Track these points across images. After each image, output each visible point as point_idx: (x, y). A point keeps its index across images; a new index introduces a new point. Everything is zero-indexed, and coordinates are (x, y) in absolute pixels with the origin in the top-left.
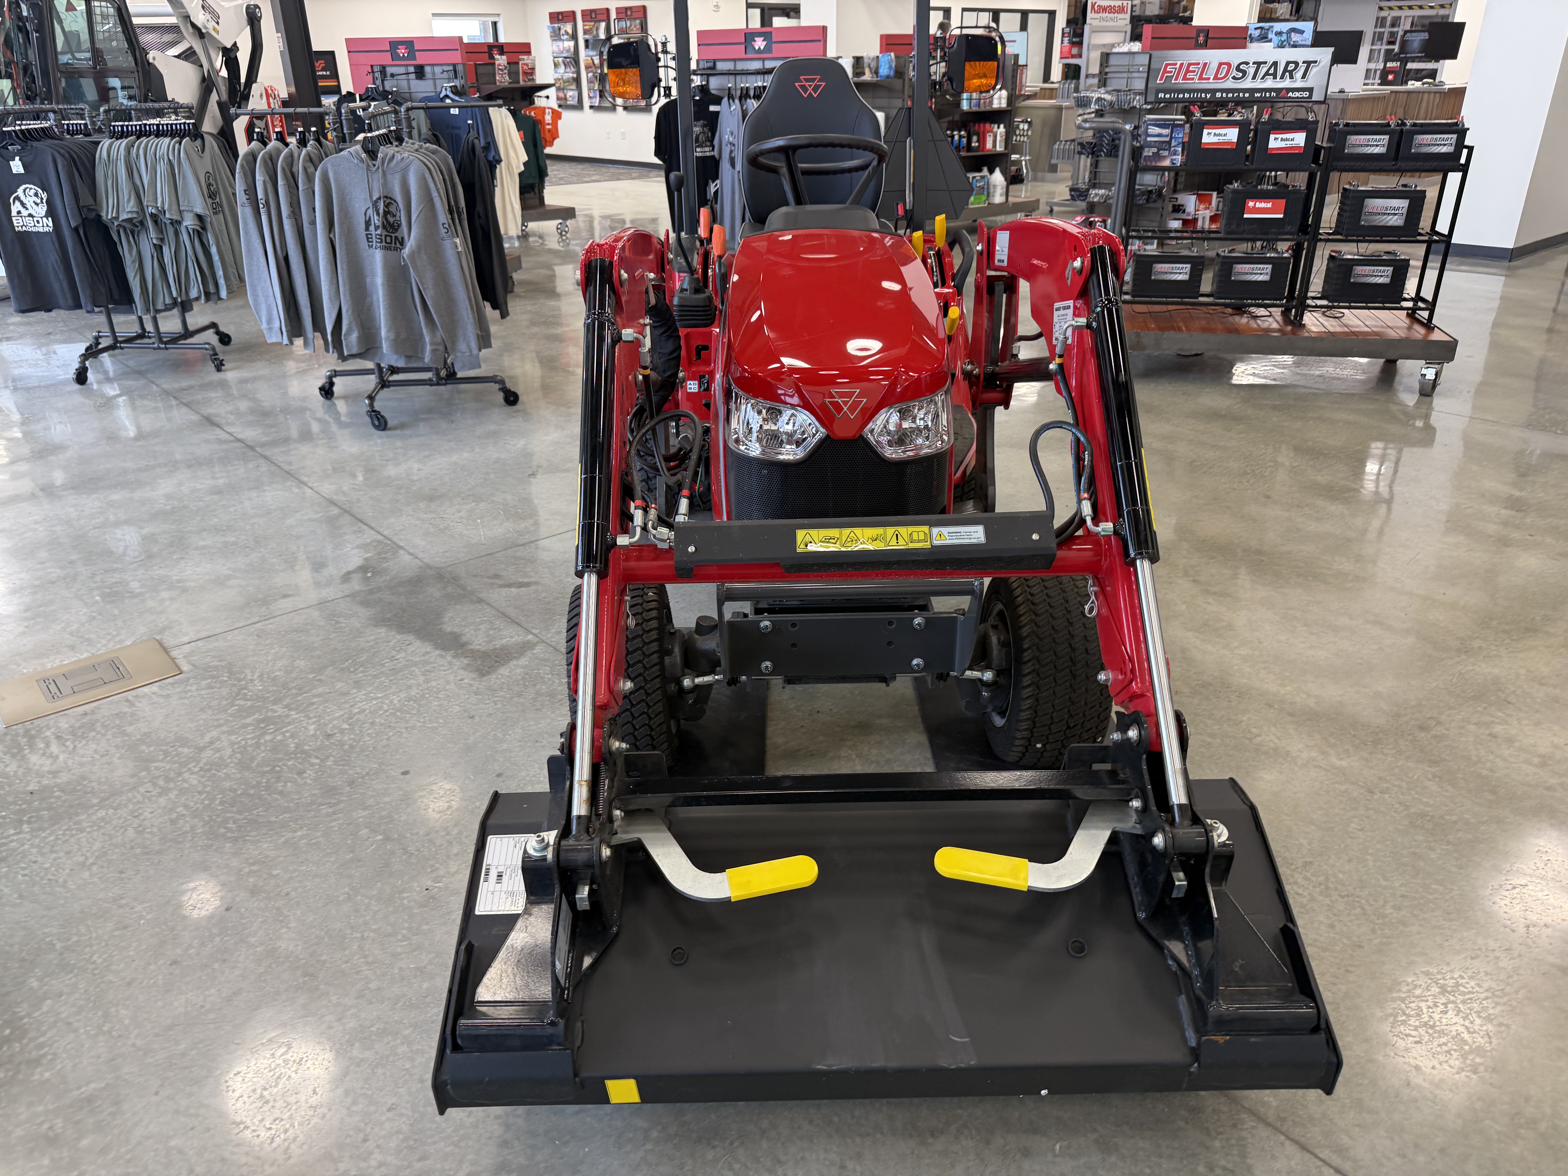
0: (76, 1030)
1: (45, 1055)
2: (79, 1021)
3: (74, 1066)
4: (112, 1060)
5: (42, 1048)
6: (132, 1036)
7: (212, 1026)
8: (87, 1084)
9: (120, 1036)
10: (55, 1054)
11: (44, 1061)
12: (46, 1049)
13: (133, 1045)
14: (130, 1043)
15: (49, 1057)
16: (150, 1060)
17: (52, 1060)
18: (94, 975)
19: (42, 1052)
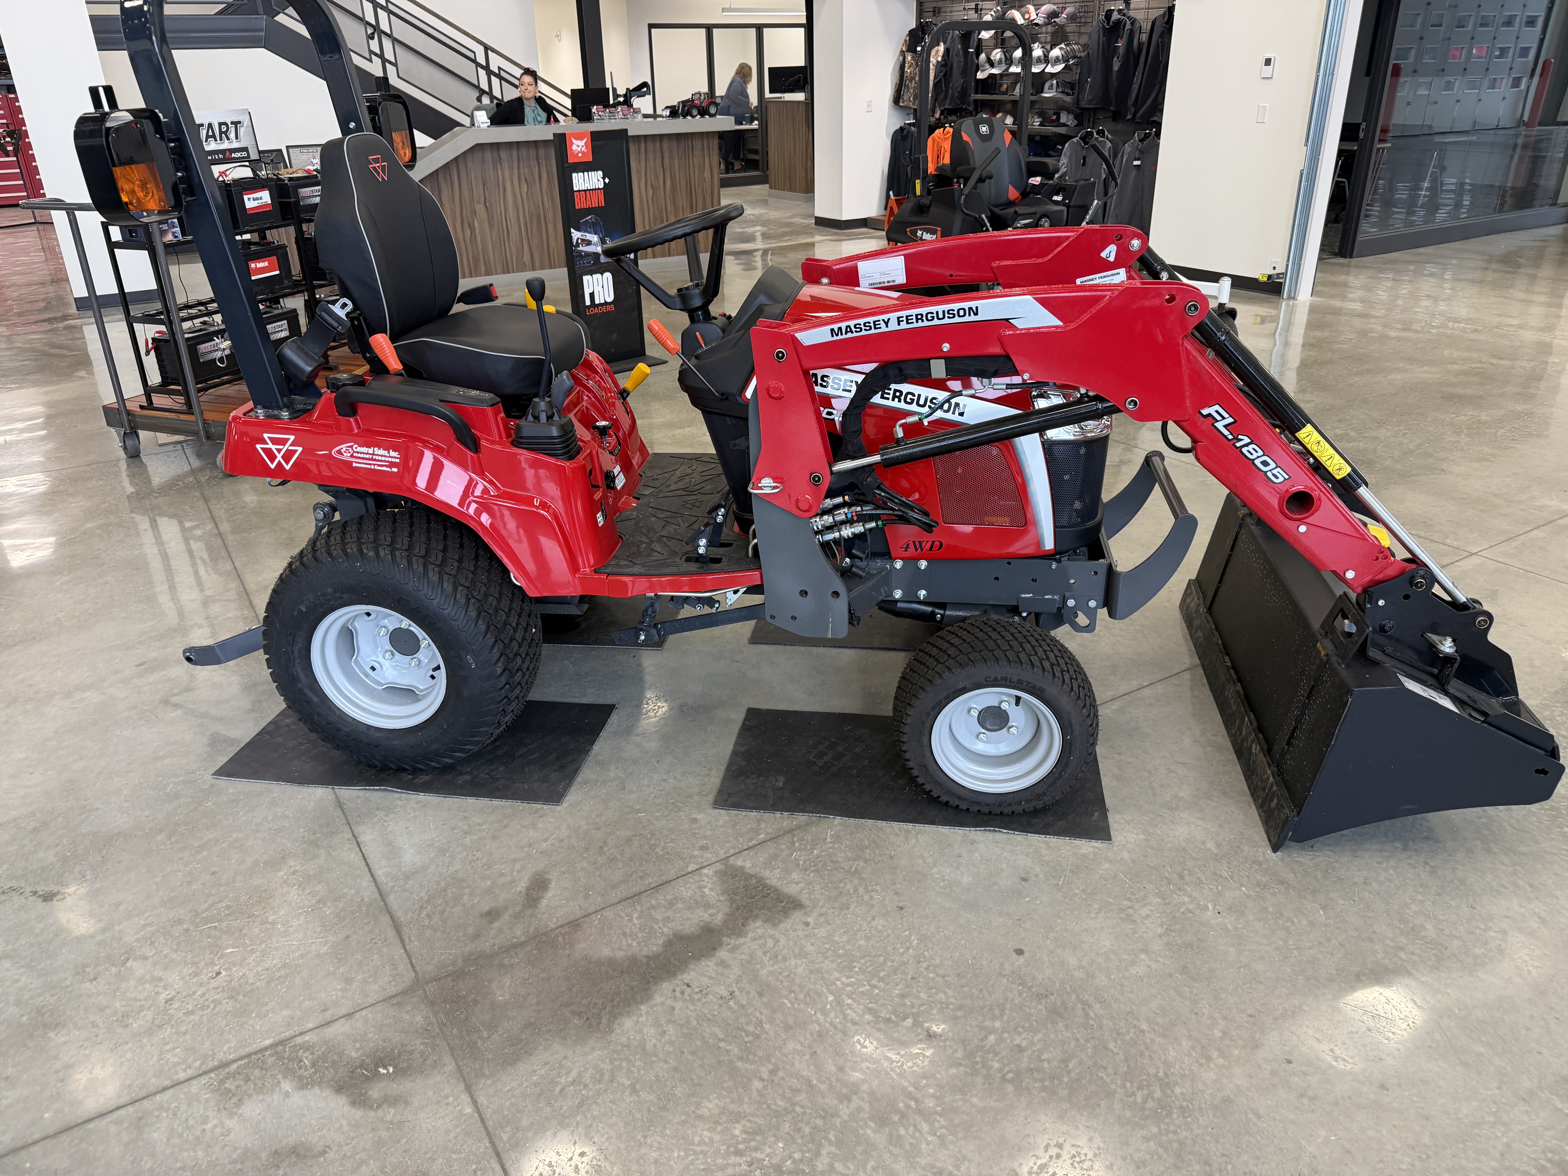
0: (1508, 1145)
1: (1550, 1161)
2: (1494, 1147)
3: (1546, 1129)
4: (1524, 1100)
5: (1543, 1166)
6: (1489, 1093)
7: (1449, 1034)
8: (1561, 1110)
9: (1495, 1103)
10: (1544, 1152)
11: (1557, 1158)
12: (1542, 1162)
13: (1499, 1088)
14: (1497, 1092)
15: (1550, 1155)
16: (1509, 1068)
17: (1551, 1152)
18: (1428, 1157)
19: (1548, 1165)
